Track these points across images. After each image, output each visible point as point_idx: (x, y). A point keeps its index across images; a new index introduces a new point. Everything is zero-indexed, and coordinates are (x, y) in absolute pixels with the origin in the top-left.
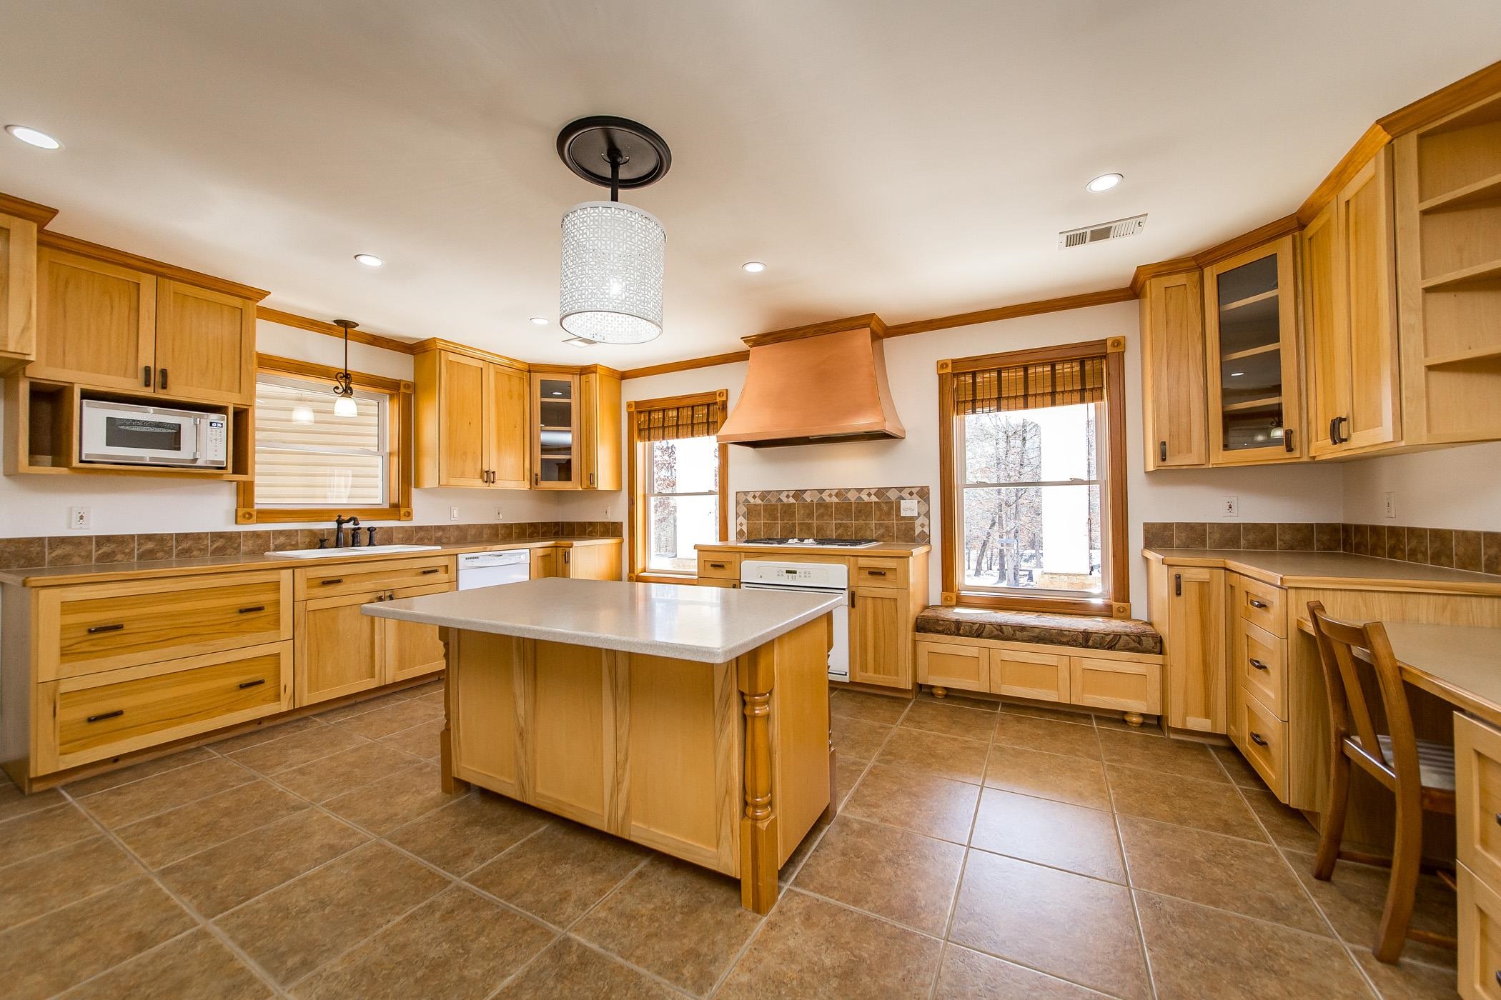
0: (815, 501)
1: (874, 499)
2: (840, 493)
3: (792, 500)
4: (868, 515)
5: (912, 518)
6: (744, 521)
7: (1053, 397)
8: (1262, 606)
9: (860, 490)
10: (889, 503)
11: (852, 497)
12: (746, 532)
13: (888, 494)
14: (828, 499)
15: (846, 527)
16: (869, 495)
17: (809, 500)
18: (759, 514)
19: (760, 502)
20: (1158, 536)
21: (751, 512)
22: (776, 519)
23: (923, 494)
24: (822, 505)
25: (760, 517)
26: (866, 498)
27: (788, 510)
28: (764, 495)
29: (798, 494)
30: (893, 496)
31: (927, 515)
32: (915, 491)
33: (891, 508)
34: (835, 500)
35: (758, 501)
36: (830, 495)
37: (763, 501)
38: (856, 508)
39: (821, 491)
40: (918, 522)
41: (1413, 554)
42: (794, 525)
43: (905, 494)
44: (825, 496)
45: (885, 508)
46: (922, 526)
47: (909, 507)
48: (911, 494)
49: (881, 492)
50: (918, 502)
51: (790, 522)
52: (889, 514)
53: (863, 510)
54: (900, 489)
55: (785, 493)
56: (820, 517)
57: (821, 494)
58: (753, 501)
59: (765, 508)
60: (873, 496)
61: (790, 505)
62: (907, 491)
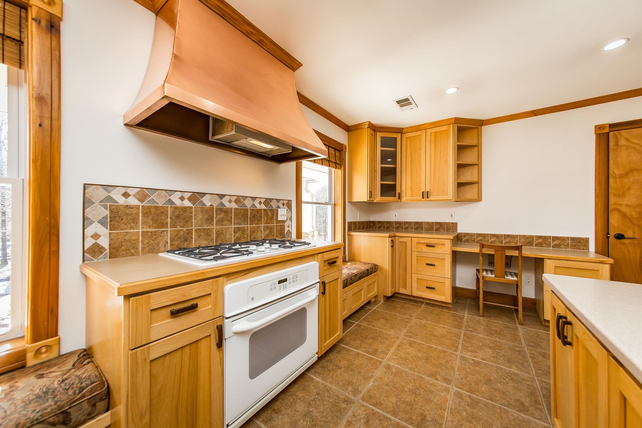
0: (215, 206)
1: (263, 206)
2: (238, 200)
3: (187, 203)
4: (259, 220)
5: (284, 222)
6: (102, 231)
9: (254, 198)
10: (272, 211)
11: (248, 203)
12: (105, 247)
13: (271, 203)
14: (228, 205)
15: (243, 230)
16: (260, 203)
17: (208, 204)
18: (135, 220)
19: (138, 203)
20: (350, 227)
21: (117, 217)
22: (164, 225)
23: (289, 204)
24: (222, 210)
25: (137, 223)
26: (258, 206)
27: (182, 215)
28: (142, 193)
29: (196, 197)
30: (274, 204)
31: (291, 219)
32: (285, 202)
33: (273, 214)
34: (234, 206)
35: (133, 201)
36: (230, 201)
37: (142, 201)
38: (251, 214)
39: (222, 196)
40: (286, 224)
42: (190, 232)
43: (280, 204)
44: (225, 201)
45: (270, 214)
46: (288, 226)
47: (282, 214)
48: (283, 204)
49: (268, 201)
50: (287, 210)
51: (185, 229)
52: (272, 218)
53: (256, 215)
54: (278, 200)
55: (179, 195)
56: (220, 222)
57: (221, 199)
58: (121, 201)
59: (147, 211)
60: (262, 204)
61: (185, 209)
62: (281, 202)
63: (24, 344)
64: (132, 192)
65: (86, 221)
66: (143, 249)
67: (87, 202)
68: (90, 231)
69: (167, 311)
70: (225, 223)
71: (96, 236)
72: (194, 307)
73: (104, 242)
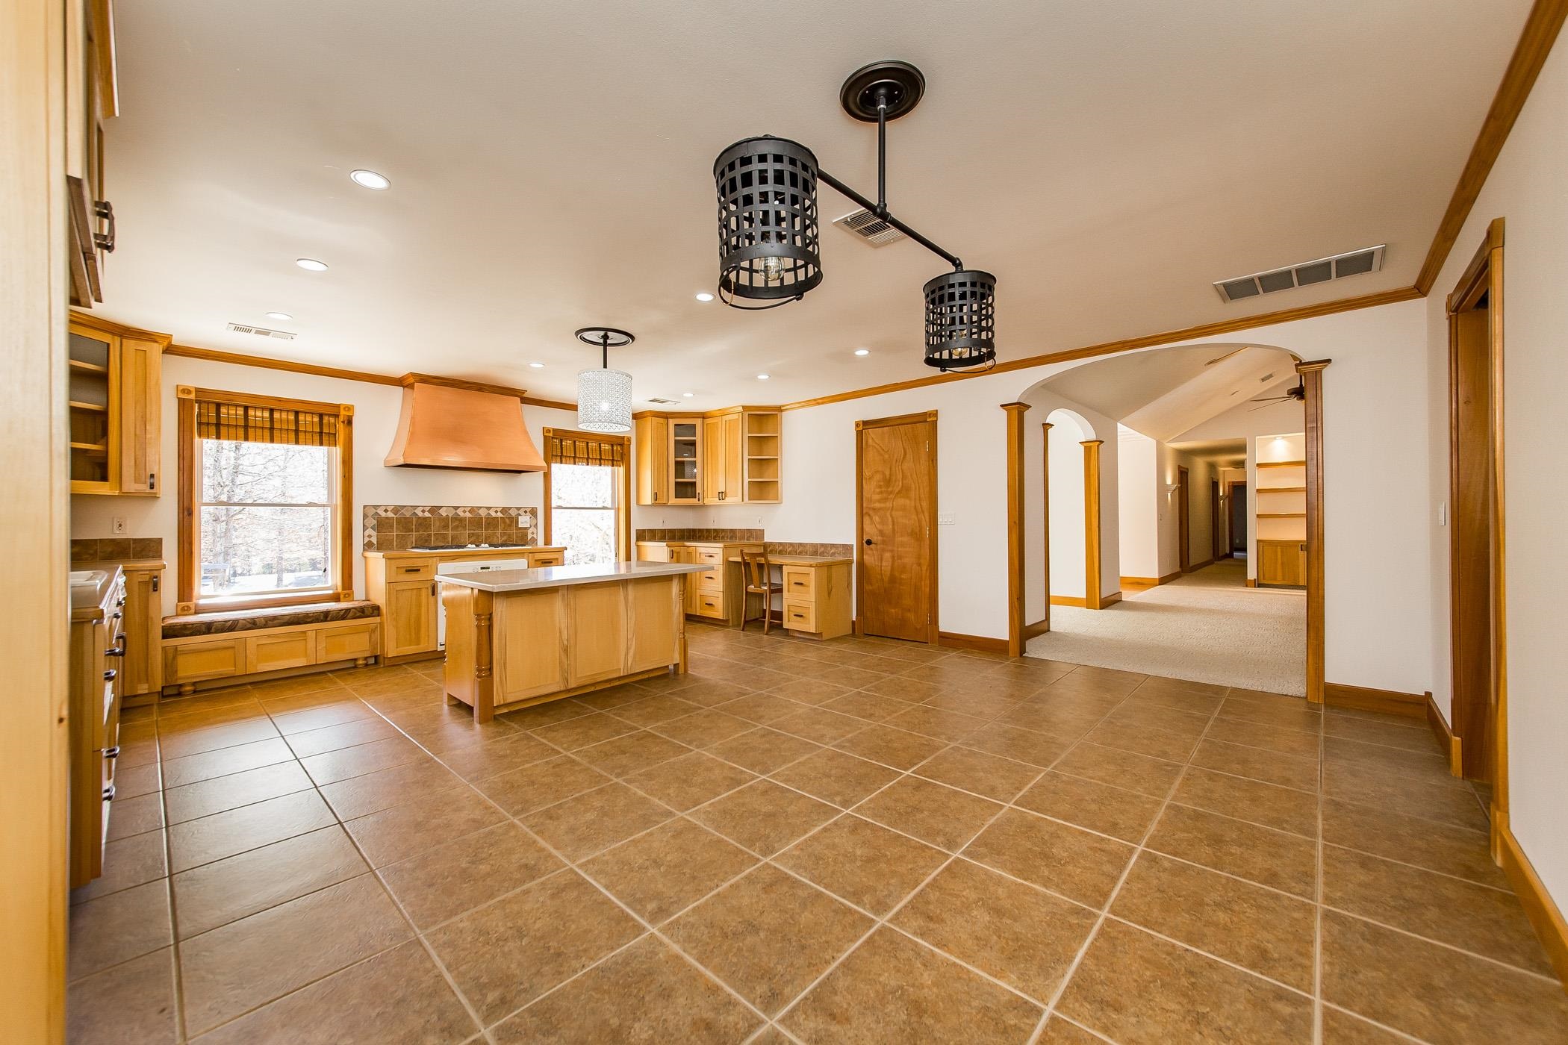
0: (450, 516)
1: (500, 515)
2: (472, 510)
3: (427, 514)
4: (496, 527)
5: (526, 528)
6: (374, 533)
7: (600, 461)
8: (711, 556)
9: (489, 508)
10: (511, 518)
11: (483, 513)
12: (375, 543)
13: (510, 512)
14: (462, 515)
16: (496, 512)
17: (444, 515)
18: (392, 527)
19: (393, 516)
20: (642, 535)
21: (382, 525)
22: (411, 530)
23: (533, 512)
24: (457, 519)
25: (393, 529)
26: (494, 515)
27: (424, 523)
28: (397, 509)
29: (434, 510)
30: (513, 513)
31: (536, 526)
32: (528, 510)
33: (512, 522)
34: (468, 515)
35: (390, 515)
36: (464, 512)
37: (395, 515)
38: (486, 522)
39: (456, 508)
40: (530, 531)
41: (723, 537)
42: (429, 536)
43: (521, 512)
44: (460, 512)
45: (508, 522)
46: (533, 532)
47: (524, 521)
48: (526, 512)
49: (505, 510)
50: (530, 518)
51: (426, 533)
52: (510, 526)
53: (491, 523)
54: (519, 509)
55: (421, 509)
56: (455, 528)
57: (456, 510)
58: (383, 514)
59: (399, 521)
60: (499, 513)
61: (425, 519)
62: (523, 510)
63: (340, 590)
64: (389, 509)
65: (365, 528)
66: (397, 545)
67: (365, 516)
68: (367, 533)
69: (404, 569)
70: (460, 529)
71: (370, 536)
72: (419, 570)
73: (374, 540)
